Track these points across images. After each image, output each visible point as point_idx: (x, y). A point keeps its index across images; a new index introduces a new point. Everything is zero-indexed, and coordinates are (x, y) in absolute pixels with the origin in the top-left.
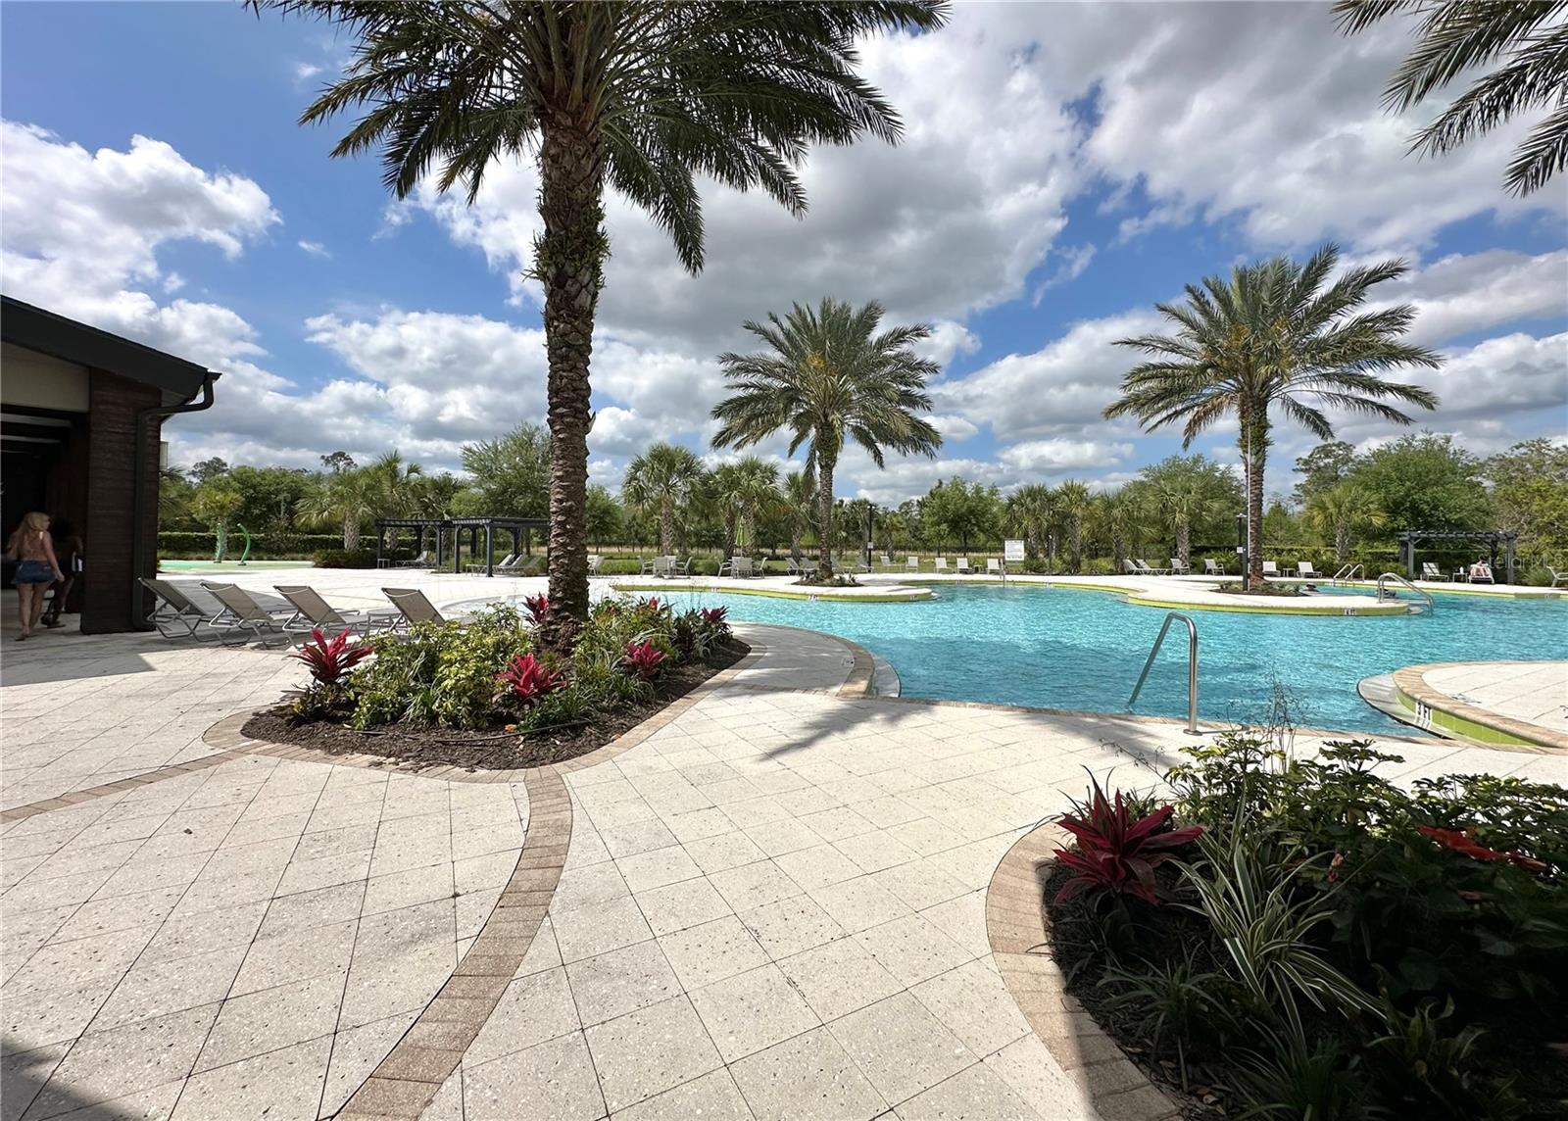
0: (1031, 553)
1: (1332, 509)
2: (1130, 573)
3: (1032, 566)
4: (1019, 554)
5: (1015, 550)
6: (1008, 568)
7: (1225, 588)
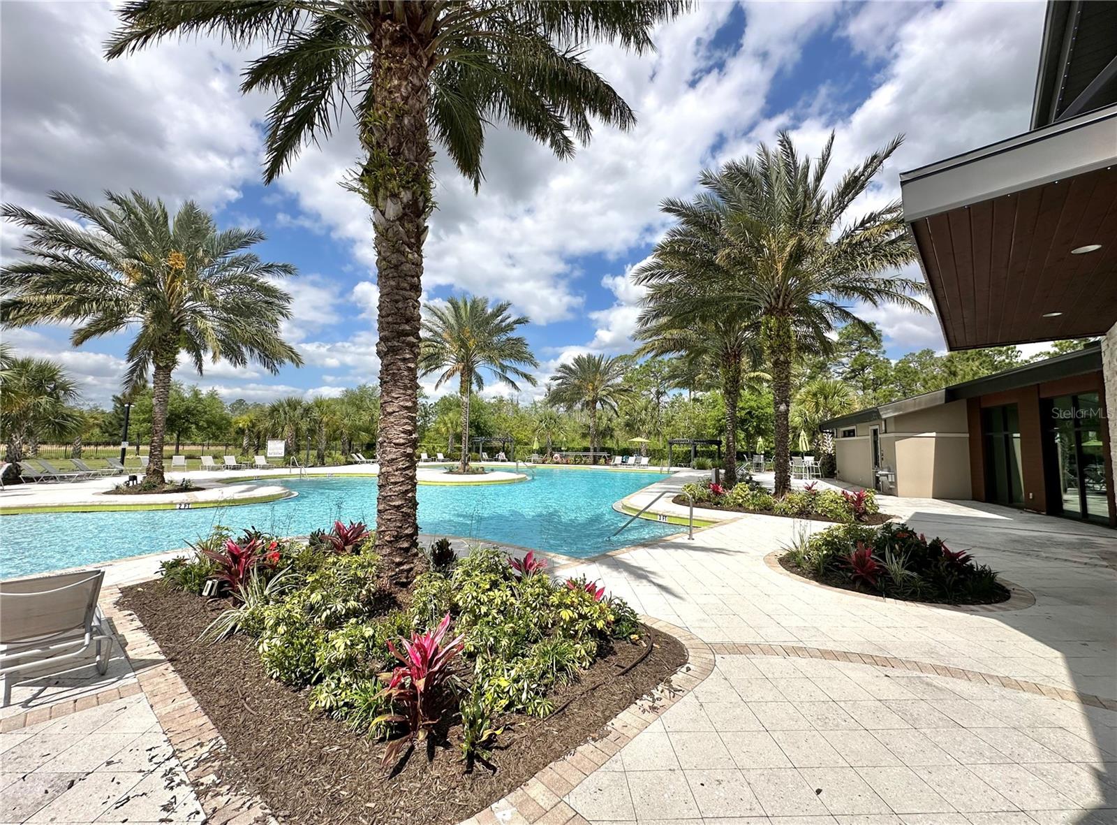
0: (288, 452)
1: (449, 425)
2: (356, 463)
3: (287, 461)
4: (280, 451)
5: (276, 448)
6: (271, 464)
7: (451, 472)
